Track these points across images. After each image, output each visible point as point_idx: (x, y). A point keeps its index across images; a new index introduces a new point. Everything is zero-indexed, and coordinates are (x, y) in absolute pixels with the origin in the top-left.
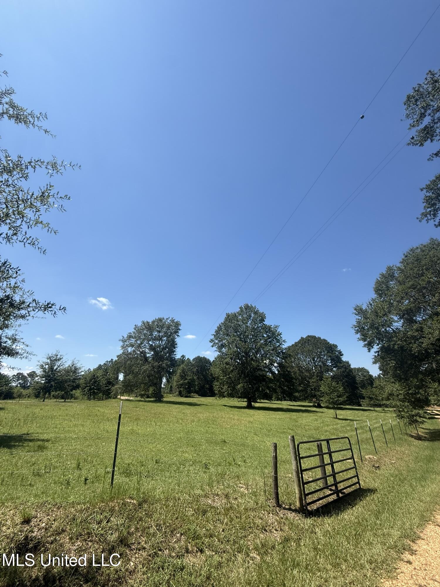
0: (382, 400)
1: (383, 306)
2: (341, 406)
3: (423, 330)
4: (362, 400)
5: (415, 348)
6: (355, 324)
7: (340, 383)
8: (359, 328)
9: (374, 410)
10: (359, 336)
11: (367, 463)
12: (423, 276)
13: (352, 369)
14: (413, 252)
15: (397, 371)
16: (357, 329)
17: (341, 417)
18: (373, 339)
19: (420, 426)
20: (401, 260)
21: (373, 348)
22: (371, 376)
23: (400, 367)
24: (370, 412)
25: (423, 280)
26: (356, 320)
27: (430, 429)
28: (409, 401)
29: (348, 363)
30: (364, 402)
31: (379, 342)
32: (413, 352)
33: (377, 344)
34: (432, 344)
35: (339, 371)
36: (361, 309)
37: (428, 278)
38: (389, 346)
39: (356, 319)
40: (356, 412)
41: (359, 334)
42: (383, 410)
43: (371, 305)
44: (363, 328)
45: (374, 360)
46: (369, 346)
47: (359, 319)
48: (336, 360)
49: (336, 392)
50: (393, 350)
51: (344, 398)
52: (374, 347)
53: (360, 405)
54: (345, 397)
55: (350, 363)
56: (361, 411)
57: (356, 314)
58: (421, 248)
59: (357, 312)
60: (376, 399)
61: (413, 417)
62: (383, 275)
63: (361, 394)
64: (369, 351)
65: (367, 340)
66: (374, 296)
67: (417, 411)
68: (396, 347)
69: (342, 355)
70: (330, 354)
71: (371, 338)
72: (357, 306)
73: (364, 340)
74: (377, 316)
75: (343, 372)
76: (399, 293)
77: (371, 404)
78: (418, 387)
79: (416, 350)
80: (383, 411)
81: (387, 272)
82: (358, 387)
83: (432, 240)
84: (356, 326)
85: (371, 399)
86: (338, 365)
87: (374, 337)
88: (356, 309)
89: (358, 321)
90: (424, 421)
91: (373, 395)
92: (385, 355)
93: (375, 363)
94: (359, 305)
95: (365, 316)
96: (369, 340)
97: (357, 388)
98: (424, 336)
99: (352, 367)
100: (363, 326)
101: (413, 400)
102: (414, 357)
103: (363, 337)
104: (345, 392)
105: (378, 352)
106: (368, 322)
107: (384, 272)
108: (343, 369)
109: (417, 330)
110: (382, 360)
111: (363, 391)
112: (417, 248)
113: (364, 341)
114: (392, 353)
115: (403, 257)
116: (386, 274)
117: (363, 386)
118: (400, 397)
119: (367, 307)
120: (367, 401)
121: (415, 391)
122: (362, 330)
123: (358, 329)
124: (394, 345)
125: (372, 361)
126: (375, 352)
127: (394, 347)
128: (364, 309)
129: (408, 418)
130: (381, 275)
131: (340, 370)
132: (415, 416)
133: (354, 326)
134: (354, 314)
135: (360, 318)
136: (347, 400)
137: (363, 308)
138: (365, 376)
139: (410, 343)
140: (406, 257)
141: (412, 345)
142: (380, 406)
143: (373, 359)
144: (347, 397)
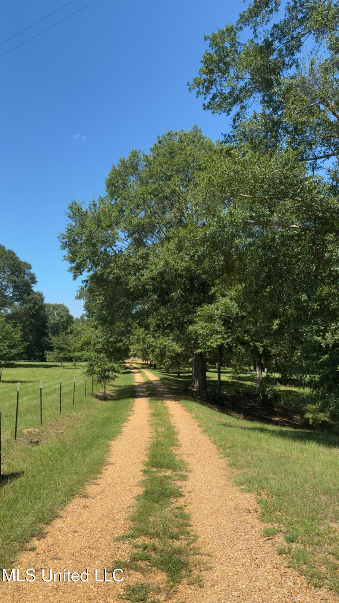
0: (74, 350)
1: (111, 212)
2: (11, 362)
3: (149, 258)
4: (48, 352)
5: (132, 282)
6: (65, 232)
7: (19, 326)
8: (69, 239)
9: (62, 366)
10: (65, 252)
11: (22, 439)
12: (170, 179)
13: (45, 305)
14: (170, 139)
15: (103, 310)
16: (64, 241)
17: (8, 379)
18: (84, 261)
19: (111, 383)
20: (153, 146)
21: (81, 274)
22: (70, 317)
23: (107, 306)
24: (54, 369)
25: (168, 186)
26: (67, 227)
27: (120, 386)
28: (106, 352)
29: (41, 295)
30: (50, 355)
31: (92, 266)
32: (128, 287)
33: (88, 269)
34: (153, 279)
35: (23, 307)
36: (79, 210)
37: (175, 184)
38: (102, 274)
39: (68, 224)
40: (34, 369)
41: (66, 249)
42: (74, 365)
43: (95, 205)
44: (75, 241)
45: (78, 293)
46: (78, 270)
47: (71, 226)
48: (21, 289)
49: (9, 340)
50: (107, 282)
51: (20, 350)
52: (83, 273)
53: (44, 360)
54: (21, 347)
55: (44, 295)
56: (42, 368)
57: (69, 216)
58: (180, 136)
59: (71, 213)
60: (68, 350)
61: (105, 372)
62: (123, 162)
63: (49, 343)
64: (75, 279)
65: (75, 261)
66: (104, 193)
67: (111, 364)
68: (111, 277)
69: (35, 282)
70: (15, 278)
71: (82, 259)
72: (75, 202)
73: (72, 261)
74: (99, 226)
75: (30, 309)
76: (136, 197)
77: (60, 357)
78: (123, 334)
79: (133, 284)
80: (73, 367)
81: (130, 159)
82: (48, 334)
83: (195, 129)
84: (65, 235)
85: (61, 349)
86: (24, 296)
87: (87, 258)
88: (71, 208)
89: (70, 228)
90: (116, 376)
91: (66, 344)
92: (94, 288)
93: (79, 297)
94: (78, 202)
95: (81, 222)
96: (78, 261)
97: (46, 334)
98: (147, 266)
99: (46, 302)
100: (76, 238)
101: (111, 350)
102: (128, 294)
103: (71, 255)
104: (22, 341)
105: (87, 281)
106: (84, 233)
107: (127, 158)
108: (31, 305)
109: (142, 257)
110: (89, 294)
111: (54, 338)
112: (176, 134)
113: (72, 263)
114: (105, 285)
115: (156, 142)
116: (127, 161)
117: (56, 333)
118: (96, 347)
119: (88, 209)
120: (55, 353)
121: (117, 339)
122: (73, 244)
123: (66, 242)
124: (110, 273)
125: (76, 294)
126: (83, 282)
127: (108, 276)
128: (84, 210)
129: (99, 374)
130: (121, 161)
131: (25, 305)
132: (108, 371)
133: (62, 235)
134: (67, 215)
135: (74, 224)
136: (23, 353)
137: (82, 209)
138: (62, 317)
139: (130, 274)
140: (160, 142)
141: (130, 277)
142: (70, 360)
143: (78, 291)
144: (25, 348)
